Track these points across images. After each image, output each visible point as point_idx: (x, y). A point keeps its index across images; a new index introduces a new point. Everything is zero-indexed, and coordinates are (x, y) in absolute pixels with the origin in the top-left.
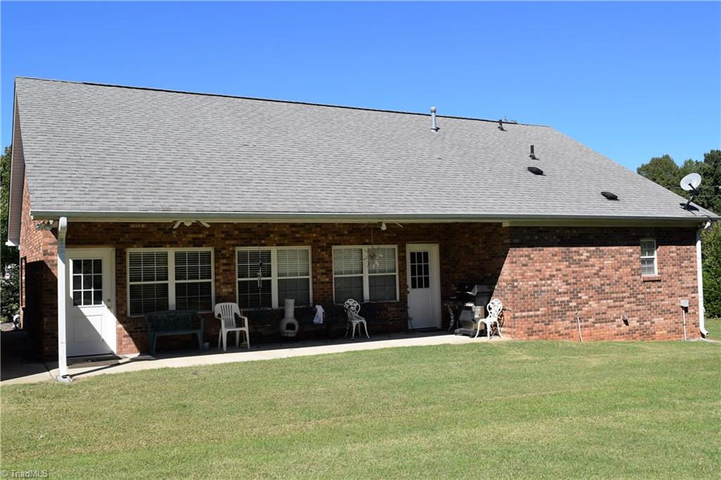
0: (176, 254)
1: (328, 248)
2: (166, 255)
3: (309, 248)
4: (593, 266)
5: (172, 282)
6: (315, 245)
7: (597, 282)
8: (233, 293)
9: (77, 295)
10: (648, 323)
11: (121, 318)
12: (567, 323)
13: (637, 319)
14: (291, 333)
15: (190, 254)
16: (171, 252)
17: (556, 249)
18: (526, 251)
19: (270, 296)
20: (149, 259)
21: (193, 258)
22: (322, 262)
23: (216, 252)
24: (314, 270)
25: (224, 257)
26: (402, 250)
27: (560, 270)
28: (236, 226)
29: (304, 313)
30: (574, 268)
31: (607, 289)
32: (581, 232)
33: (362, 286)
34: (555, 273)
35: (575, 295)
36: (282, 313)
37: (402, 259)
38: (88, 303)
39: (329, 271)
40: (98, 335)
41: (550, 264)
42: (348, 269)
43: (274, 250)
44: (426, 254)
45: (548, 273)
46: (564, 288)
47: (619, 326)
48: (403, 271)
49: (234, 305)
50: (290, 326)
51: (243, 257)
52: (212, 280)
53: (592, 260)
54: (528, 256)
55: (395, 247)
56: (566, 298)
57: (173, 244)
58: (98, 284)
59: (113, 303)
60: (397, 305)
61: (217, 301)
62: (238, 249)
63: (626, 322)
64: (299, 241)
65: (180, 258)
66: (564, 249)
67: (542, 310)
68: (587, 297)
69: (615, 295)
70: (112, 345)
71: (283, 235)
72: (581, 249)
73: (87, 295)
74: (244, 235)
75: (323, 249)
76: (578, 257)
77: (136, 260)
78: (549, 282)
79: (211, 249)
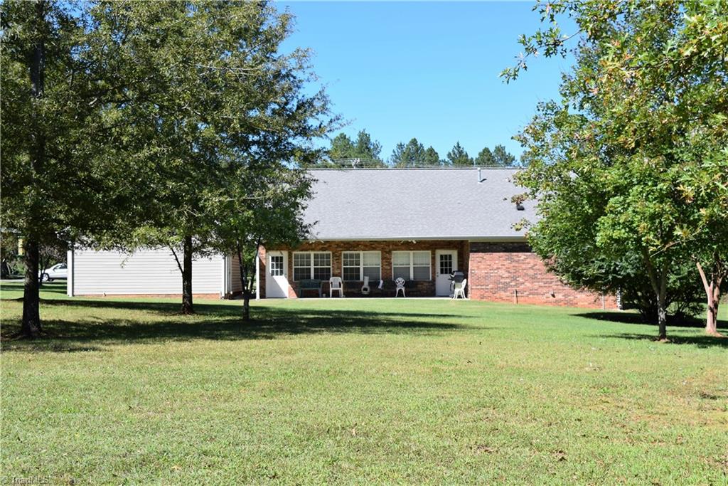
0: (315, 255)
1: (389, 252)
2: (310, 255)
3: (380, 252)
4: (528, 263)
5: (312, 267)
6: (383, 250)
7: (531, 272)
8: (340, 273)
9: (273, 271)
10: (572, 298)
11: (290, 282)
12: (508, 294)
13: (563, 294)
14: (365, 293)
15: (321, 255)
16: (312, 254)
17: (502, 254)
18: (481, 254)
19: (359, 275)
20: (302, 256)
21: (322, 256)
22: (386, 259)
23: (333, 253)
24: (382, 263)
25: (336, 256)
26: (433, 254)
27: (504, 265)
28: (342, 242)
29: (374, 284)
30: (514, 264)
31: (539, 276)
32: (521, 244)
33: (409, 272)
34: (500, 267)
35: (515, 279)
36: (363, 283)
37: (433, 258)
38: (277, 274)
39: (390, 264)
40: (280, 289)
41: (497, 262)
42: (401, 263)
43: (361, 253)
44: (450, 256)
45: (495, 267)
46: (507, 275)
47: (547, 298)
48: (433, 264)
49: (340, 278)
50: (365, 289)
51: (346, 256)
52: (331, 267)
53: (528, 260)
54: (482, 258)
55: (430, 252)
56: (508, 280)
57: (313, 250)
58: (281, 267)
59: (287, 276)
60: (429, 282)
61: (334, 276)
62: (343, 252)
63: (553, 296)
64: (374, 249)
65: (316, 256)
66: (507, 254)
67: (491, 286)
68: (523, 280)
69: (544, 280)
70: (287, 295)
71: (366, 246)
72: (520, 254)
73: (277, 271)
74: (346, 246)
75: (387, 253)
76: (517, 259)
77: (296, 257)
78: (496, 271)
79: (331, 252)
